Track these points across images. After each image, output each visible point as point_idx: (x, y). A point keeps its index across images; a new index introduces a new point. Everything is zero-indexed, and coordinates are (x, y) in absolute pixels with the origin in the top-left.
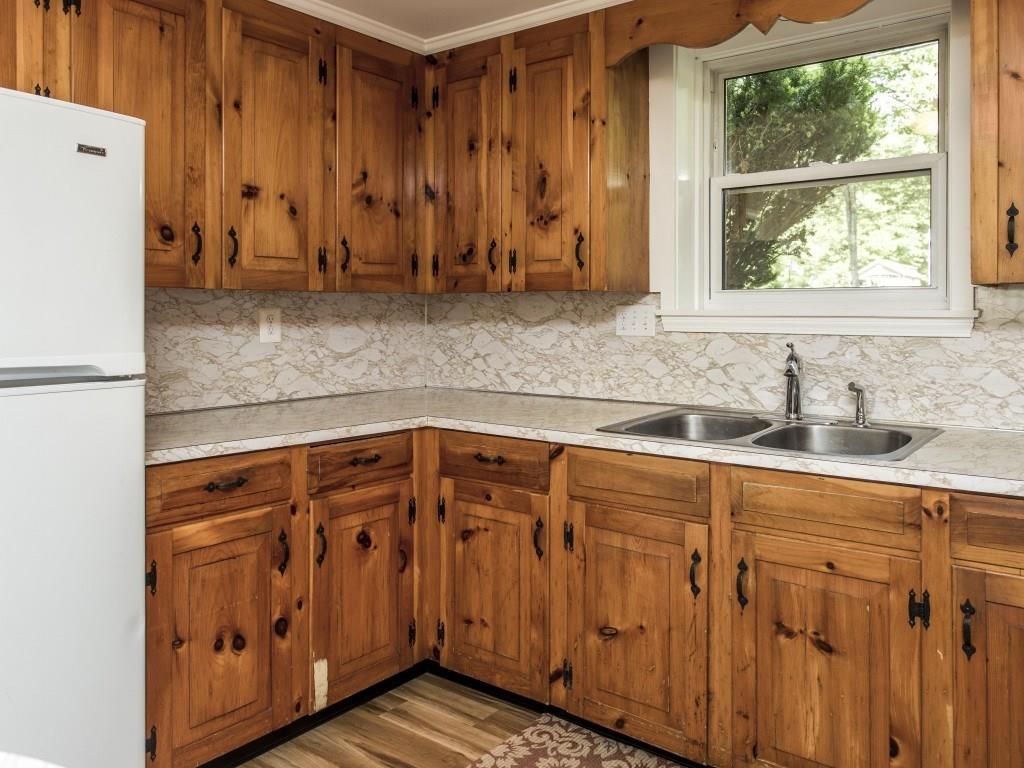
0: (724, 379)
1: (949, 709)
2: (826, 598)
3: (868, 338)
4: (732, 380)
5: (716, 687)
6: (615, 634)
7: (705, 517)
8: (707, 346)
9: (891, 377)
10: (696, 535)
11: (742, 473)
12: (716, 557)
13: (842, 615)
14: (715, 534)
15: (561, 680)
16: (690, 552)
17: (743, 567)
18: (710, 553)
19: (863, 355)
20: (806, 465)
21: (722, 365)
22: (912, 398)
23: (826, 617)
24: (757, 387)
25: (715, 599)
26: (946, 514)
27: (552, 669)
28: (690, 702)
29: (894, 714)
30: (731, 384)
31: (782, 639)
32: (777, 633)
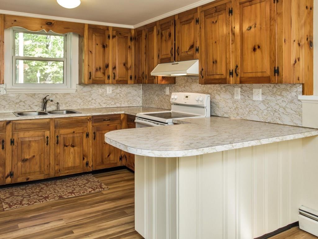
0: (24, 104)
1: (91, 149)
2: (73, 137)
3: (57, 94)
4: (26, 104)
5: (51, 162)
6: (27, 160)
7: (49, 129)
8: (19, 97)
9: (61, 101)
10: (47, 133)
11: (58, 120)
12: (51, 137)
13: (76, 140)
14: (51, 132)
15: (9, 177)
16: (46, 137)
17: (57, 137)
18: (50, 136)
19: (56, 97)
20: (70, 115)
21: (23, 101)
22: (65, 104)
23: (73, 141)
24: (32, 105)
25: (51, 145)
26: (91, 120)
27: (6, 175)
28: (46, 167)
29: (84, 153)
30: (26, 105)
31: (65, 148)
32: (64, 147)
